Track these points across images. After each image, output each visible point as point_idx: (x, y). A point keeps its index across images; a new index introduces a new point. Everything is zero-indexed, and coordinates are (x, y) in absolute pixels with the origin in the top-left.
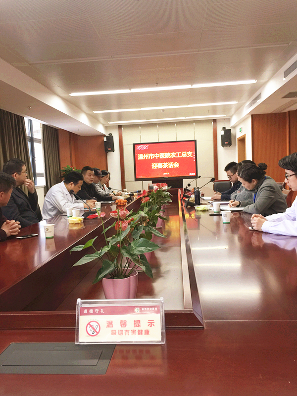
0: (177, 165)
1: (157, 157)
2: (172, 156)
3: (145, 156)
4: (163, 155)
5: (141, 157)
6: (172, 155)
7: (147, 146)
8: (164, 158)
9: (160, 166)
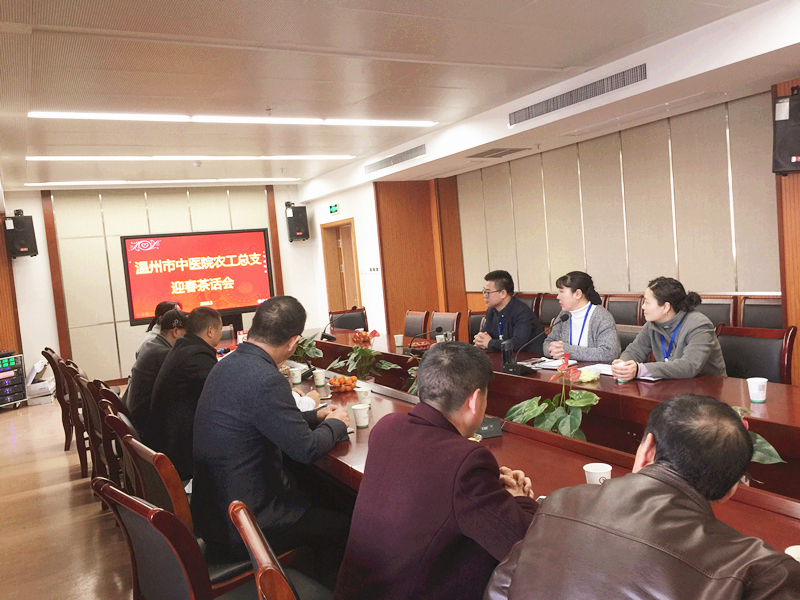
0: (228, 283)
1: (182, 266)
2: (217, 263)
3: (152, 265)
4: (195, 263)
5: (142, 268)
6: (218, 261)
7: (157, 242)
8: (199, 268)
9: (190, 286)
